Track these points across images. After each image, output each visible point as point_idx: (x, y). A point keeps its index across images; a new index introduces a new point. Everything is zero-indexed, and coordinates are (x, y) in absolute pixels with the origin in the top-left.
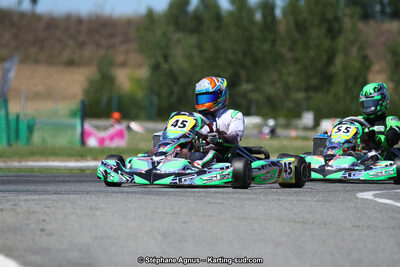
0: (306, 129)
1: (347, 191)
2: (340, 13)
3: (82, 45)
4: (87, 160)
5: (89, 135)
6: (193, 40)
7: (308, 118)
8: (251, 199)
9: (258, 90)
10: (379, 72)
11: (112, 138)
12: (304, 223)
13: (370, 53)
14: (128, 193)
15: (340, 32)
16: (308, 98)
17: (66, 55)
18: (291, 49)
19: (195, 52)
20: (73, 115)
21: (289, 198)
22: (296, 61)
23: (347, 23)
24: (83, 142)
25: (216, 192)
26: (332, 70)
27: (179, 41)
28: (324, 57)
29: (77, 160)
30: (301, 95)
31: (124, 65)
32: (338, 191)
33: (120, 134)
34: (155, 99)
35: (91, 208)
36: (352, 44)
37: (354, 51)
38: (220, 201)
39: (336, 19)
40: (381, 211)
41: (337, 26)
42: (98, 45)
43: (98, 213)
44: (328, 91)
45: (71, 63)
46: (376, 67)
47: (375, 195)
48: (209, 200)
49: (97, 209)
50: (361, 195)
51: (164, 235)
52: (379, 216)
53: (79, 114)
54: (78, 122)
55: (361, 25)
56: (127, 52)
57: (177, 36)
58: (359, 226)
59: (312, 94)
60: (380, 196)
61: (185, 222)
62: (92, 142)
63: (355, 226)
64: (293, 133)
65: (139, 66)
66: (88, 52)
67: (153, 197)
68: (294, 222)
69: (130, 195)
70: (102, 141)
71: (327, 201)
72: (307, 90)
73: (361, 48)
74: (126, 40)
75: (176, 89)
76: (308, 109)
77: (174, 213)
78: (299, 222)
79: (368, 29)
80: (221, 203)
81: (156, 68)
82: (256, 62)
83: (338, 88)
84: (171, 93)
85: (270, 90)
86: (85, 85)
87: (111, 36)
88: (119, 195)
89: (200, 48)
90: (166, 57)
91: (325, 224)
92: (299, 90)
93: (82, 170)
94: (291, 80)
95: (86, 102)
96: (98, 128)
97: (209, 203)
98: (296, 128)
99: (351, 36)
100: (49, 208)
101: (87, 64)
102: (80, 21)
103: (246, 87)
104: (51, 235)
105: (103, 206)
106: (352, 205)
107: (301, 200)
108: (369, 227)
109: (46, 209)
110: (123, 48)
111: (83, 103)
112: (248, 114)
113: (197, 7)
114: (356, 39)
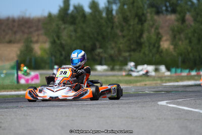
1: (153, 101)
2: (145, 12)
3: (15, 33)
4: (20, 91)
5: (21, 78)
6: (72, 28)
8: (105, 107)
9: (105, 52)
10: (166, 40)
11: (32, 79)
12: (132, 118)
13: (161, 31)
14: (43, 106)
15: (145, 21)
16: (130, 56)
17: (7, 38)
18: (122, 31)
19: (73, 34)
20: (12, 68)
21: (125, 106)
22: (124, 37)
23: (149, 16)
24: (18, 82)
25: (87, 105)
26: (142, 40)
27: (65, 28)
28: (138, 34)
29: (15, 91)
30: (127, 54)
31: (37, 42)
32: (148, 101)
33: (36, 77)
34: (53, 58)
35: (24, 115)
36: (152, 26)
37: (153, 30)
38: (89, 109)
39: (143, 14)
40: (171, 111)
41: (143, 18)
42: (23, 32)
43: (28, 117)
44: (140, 51)
45: (10, 42)
46: (164, 38)
47: (167, 103)
48: (83, 108)
49: (27, 116)
50: (160, 103)
51: (62, 127)
52: (170, 113)
53: (16, 67)
54: (15, 71)
55: (156, 17)
56: (38, 35)
57: (63, 26)
58: (160, 119)
59: (132, 53)
60: (170, 103)
61: (72, 120)
62: (22, 81)
63: (158, 119)
64: (124, 73)
65: (45, 42)
66: (18, 37)
67: (56, 108)
68: (127, 118)
69: (44, 108)
70: (27, 81)
71: (144, 107)
72: (129, 51)
73: (157, 29)
74: (38, 30)
75: (63, 53)
77: (67, 116)
78: (130, 118)
79: (159, 19)
80: (90, 110)
81: (53, 42)
82: (104, 38)
83: (146, 49)
84: (61, 55)
85: (112, 52)
86: (19, 53)
87: (30, 27)
88: (39, 108)
89: (75, 31)
90: (58, 37)
91: (143, 118)
93: (18, 96)
94: (121, 46)
95: (19, 61)
97: (84, 110)
98: (125, 70)
99: (151, 23)
100: (3, 116)
101: (18, 42)
102: (14, 20)
103: (99, 50)
104: (4, 129)
105: (31, 114)
106: (156, 108)
107: (130, 107)
108: (165, 119)
109: (1, 117)
110: (37, 33)
111: (17, 61)
112: (101, 64)
113: (73, 11)
114: (154, 24)
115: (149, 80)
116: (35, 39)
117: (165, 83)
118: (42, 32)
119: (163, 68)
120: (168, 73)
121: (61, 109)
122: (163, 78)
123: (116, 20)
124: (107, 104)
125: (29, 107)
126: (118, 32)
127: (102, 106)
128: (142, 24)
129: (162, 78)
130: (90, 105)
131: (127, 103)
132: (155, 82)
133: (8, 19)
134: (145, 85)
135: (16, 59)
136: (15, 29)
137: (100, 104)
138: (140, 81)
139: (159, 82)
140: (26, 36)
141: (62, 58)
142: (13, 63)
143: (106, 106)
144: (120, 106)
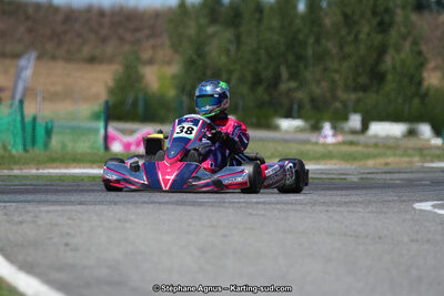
0: (354, 132)
1: (404, 201)
2: (391, 5)
3: (104, 40)
5: (114, 139)
6: (228, 34)
7: (355, 121)
8: (297, 210)
10: (436, 68)
11: (138, 143)
12: (357, 237)
13: (424, 48)
14: (160, 203)
15: (391, 25)
16: (358, 101)
17: (86, 51)
19: (233, 48)
20: (96, 117)
21: (339, 209)
22: (345, 57)
23: (399, 15)
24: (107, 148)
25: (258, 203)
26: (383, 67)
31: (151, 62)
32: (393, 201)
34: (185, 99)
35: (119, 221)
36: (404, 38)
37: (407, 45)
38: (262, 212)
39: (387, 10)
40: (442, 223)
41: (387, 18)
42: (122, 40)
43: (128, 225)
44: (377, 92)
45: (92, 60)
46: (431, 64)
47: (434, 206)
48: (250, 211)
49: (126, 221)
50: (418, 206)
51: (203, 250)
52: (439, 228)
53: (103, 116)
54: (101, 125)
55: (414, 17)
57: (211, 30)
58: (417, 241)
59: (361, 94)
60: (440, 207)
61: (225, 236)
62: (116, 148)
63: (412, 240)
65: (169, 63)
66: (110, 49)
67: (188, 208)
68: (345, 235)
69: (162, 206)
70: (127, 146)
71: (381, 212)
72: (355, 90)
73: (415, 43)
74: (154, 35)
76: (355, 111)
77: (212, 226)
78: (351, 236)
79: (422, 22)
80: (263, 215)
82: (299, 57)
83: (390, 85)
85: (317, 91)
86: (111, 83)
87: (137, 30)
88: (151, 206)
91: (380, 238)
92: (347, 89)
94: (336, 77)
95: (110, 103)
96: (123, 132)
97: (250, 214)
98: (343, 132)
99: (403, 30)
100: (74, 220)
101: (110, 61)
102: (101, 13)
104: (75, 250)
105: (133, 217)
106: (408, 217)
107: (352, 212)
108: (428, 241)
109: (70, 222)
110: (151, 42)
111: (107, 102)
112: (289, 115)
114: (409, 34)
115: (395, 155)
116: (145, 55)
117: (432, 161)
119: (425, 130)
120: (438, 141)
121: (199, 210)
122: (426, 152)
123: (327, 22)
124: (300, 203)
125: (129, 202)
127: (290, 206)
128: (384, 32)
129: (423, 151)
130: (264, 203)
131: (346, 203)
132: (407, 159)
133: (89, 10)
134: (387, 164)
135: (104, 96)
136: (104, 32)
138: (375, 156)
139: (416, 159)
140: (127, 48)
142: (98, 106)
143: (299, 207)
144: (330, 209)
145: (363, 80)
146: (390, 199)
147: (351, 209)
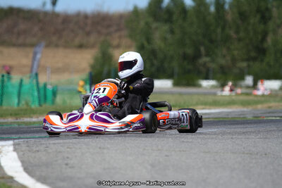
0: (248, 87)
2: (269, 6)
3: (88, 34)
6: (166, 27)
7: (249, 80)
9: (213, 61)
12: (251, 154)
15: (270, 18)
16: (249, 66)
17: (77, 41)
18: (237, 32)
19: (169, 36)
21: (240, 137)
22: (240, 40)
23: (275, 11)
26: (265, 45)
27: (156, 28)
28: (260, 37)
30: (244, 64)
31: (118, 46)
35: (100, 148)
38: (191, 140)
39: (267, 9)
41: (267, 14)
42: (99, 33)
43: (105, 151)
44: (262, 61)
45: (81, 46)
48: (183, 139)
49: (104, 148)
51: (153, 166)
53: (88, 82)
54: (87, 88)
56: (120, 37)
57: (154, 25)
59: (251, 63)
61: (167, 156)
66: (92, 39)
68: (244, 153)
71: (266, 138)
72: (247, 60)
74: (119, 30)
75: (155, 62)
76: (249, 74)
77: (159, 150)
78: (247, 154)
80: (192, 142)
82: (211, 41)
83: (270, 58)
84: (152, 65)
85: (222, 61)
86: (92, 61)
87: (109, 26)
88: (120, 138)
89: (172, 32)
90: (149, 40)
91: (266, 154)
92: (243, 60)
94: (236, 53)
95: (93, 74)
97: (183, 141)
98: (241, 87)
99: (278, 21)
100: (71, 148)
101: (92, 46)
102: (86, 17)
103: (205, 59)
104: (73, 167)
105: (109, 146)
107: (248, 138)
109: (68, 149)
110: (117, 34)
111: (90, 74)
112: (207, 78)
113: (169, 4)
115: (275, 101)
116: (115, 42)
118: (125, 32)
121: (150, 140)
123: (229, 17)
124: (215, 134)
126: (232, 33)
127: (208, 136)
128: (265, 23)
131: (244, 133)
133: (78, 15)
134: (270, 107)
135: (88, 70)
136: (88, 29)
137: (206, 134)
138: (261, 102)
140: (102, 38)
141: (153, 69)
142: (85, 75)
143: (214, 136)
144: (234, 137)
145: (253, 54)
146: (272, 129)
147: (247, 136)
